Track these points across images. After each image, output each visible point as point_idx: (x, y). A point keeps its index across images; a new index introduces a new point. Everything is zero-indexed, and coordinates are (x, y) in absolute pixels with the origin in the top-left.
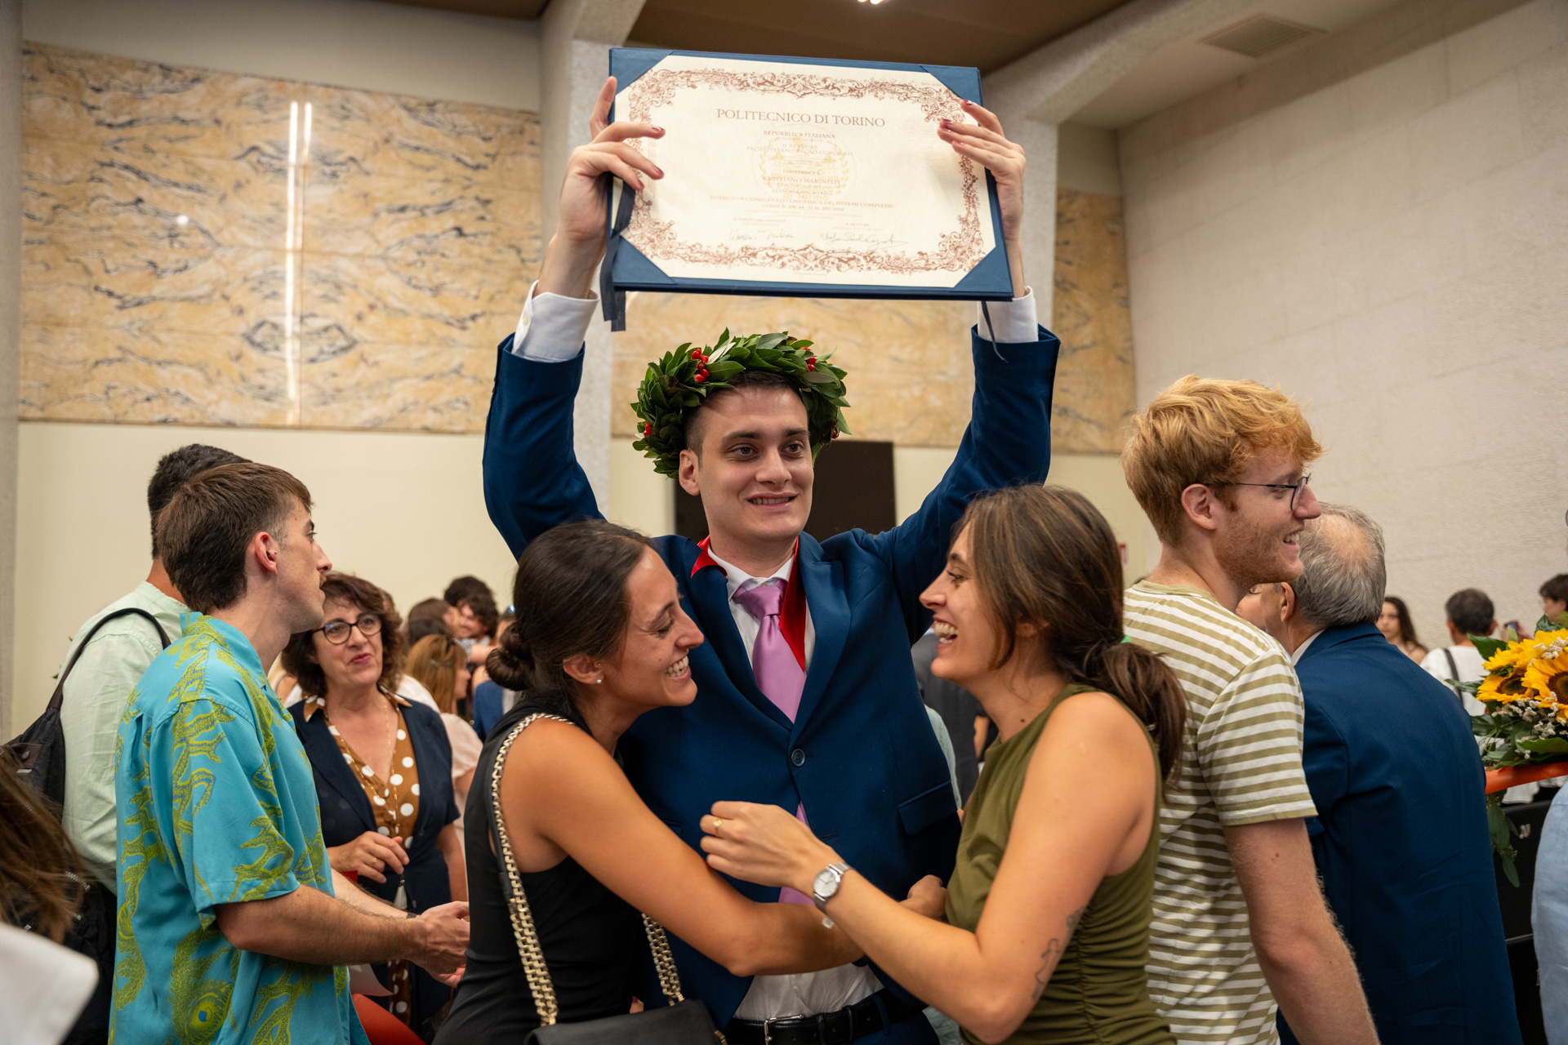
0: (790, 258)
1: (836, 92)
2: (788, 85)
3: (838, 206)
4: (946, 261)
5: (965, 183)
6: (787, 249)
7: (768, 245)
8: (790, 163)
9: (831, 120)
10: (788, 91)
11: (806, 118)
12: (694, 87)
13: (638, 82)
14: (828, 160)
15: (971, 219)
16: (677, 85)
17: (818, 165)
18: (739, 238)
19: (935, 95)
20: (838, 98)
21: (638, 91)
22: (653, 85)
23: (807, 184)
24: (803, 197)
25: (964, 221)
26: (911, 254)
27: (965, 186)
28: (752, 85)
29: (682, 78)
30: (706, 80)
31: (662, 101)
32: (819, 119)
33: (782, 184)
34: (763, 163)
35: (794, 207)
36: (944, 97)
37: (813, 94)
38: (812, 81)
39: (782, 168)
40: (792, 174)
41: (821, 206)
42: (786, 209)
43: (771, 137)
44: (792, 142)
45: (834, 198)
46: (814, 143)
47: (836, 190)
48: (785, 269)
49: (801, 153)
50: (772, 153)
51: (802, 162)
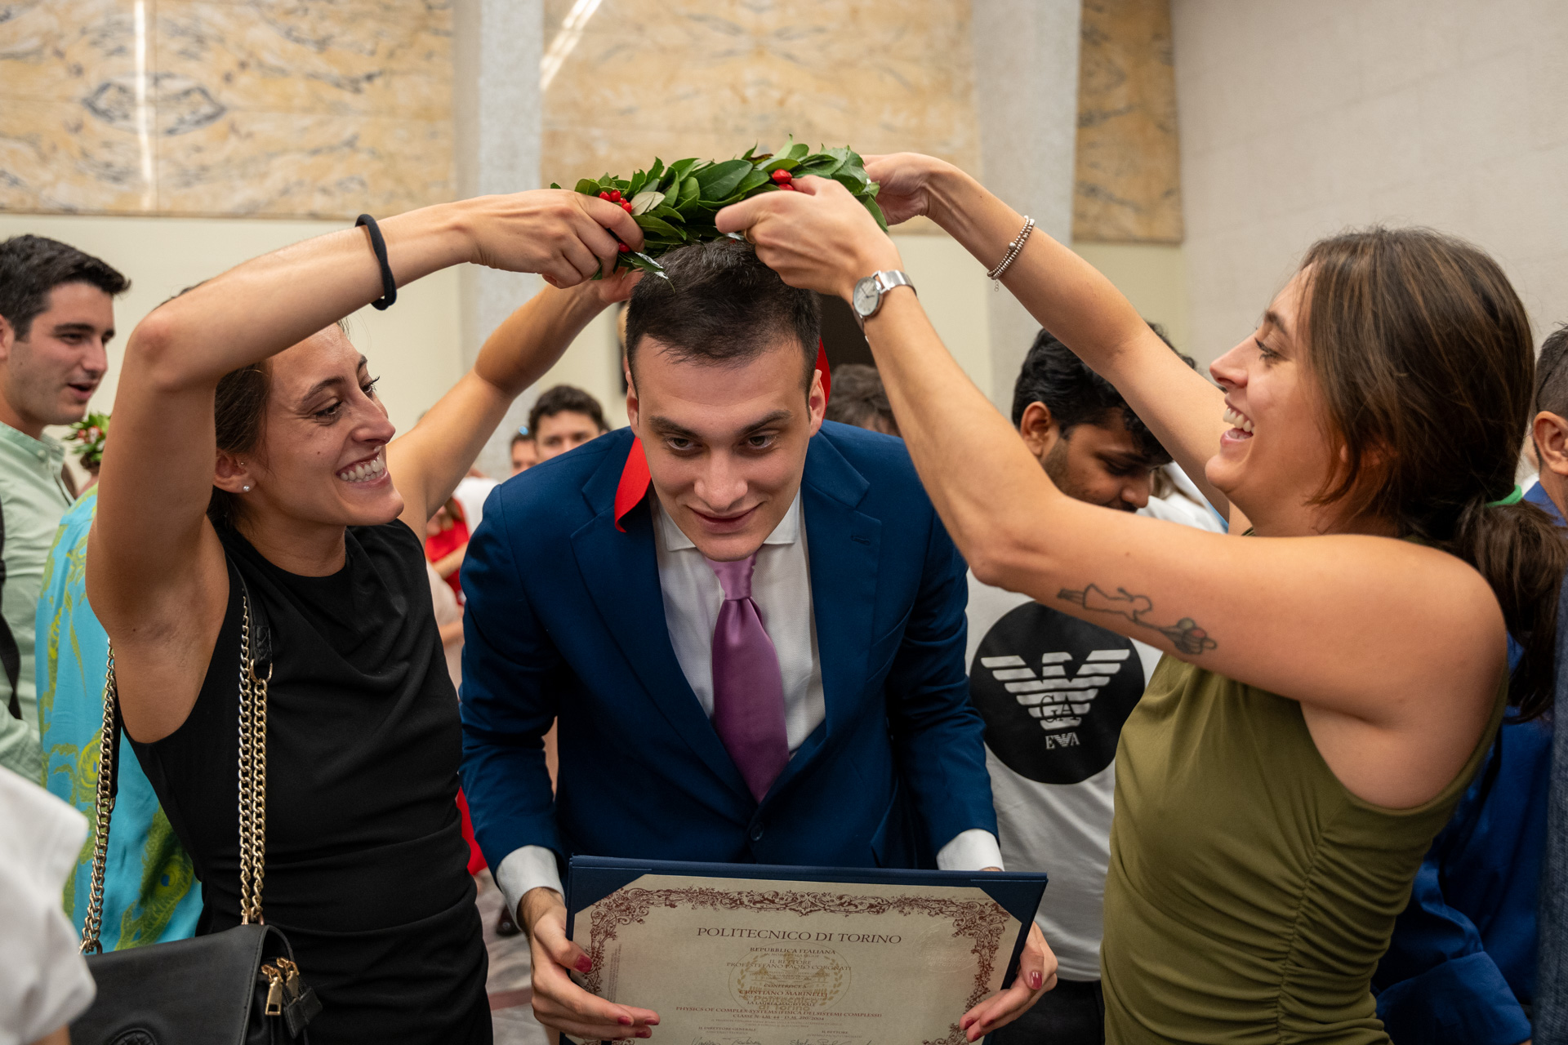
1: (852, 908)
2: (794, 903)
3: (819, 1016)
5: (973, 994)
8: (774, 978)
9: (836, 938)
10: (791, 909)
11: (805, 936)
12: (672, 906)
13: (605, 901)
14: (821, 974)
16: (653, 904)
17: (807, 979)
19: (979, 908)
20: (853, 916)
21: (603, 910)
22: (621, 904)
23: (789, 997)
24: (781, 1008)
27: (972, 997)
28: (746, 903)
29: (660, 897)
30: (690, 900)
31: (631, 920)
32: (822, 937)
33: (760, 997)
34: (744, 977)
35: (768, 1017)
36: (990, 908)
37: (822, 911)
38: (824, 899)
39: (764, 983)
40: (774, 989)
41: (798, 1016)
42: (761, 1019)
43: (759, 953)
44: (782, 958)
45: (816, 1009)
46: (807, 959)
47: (821, 1002)
49: (790, 969)
50: (755, 969)
51: (788, 977)
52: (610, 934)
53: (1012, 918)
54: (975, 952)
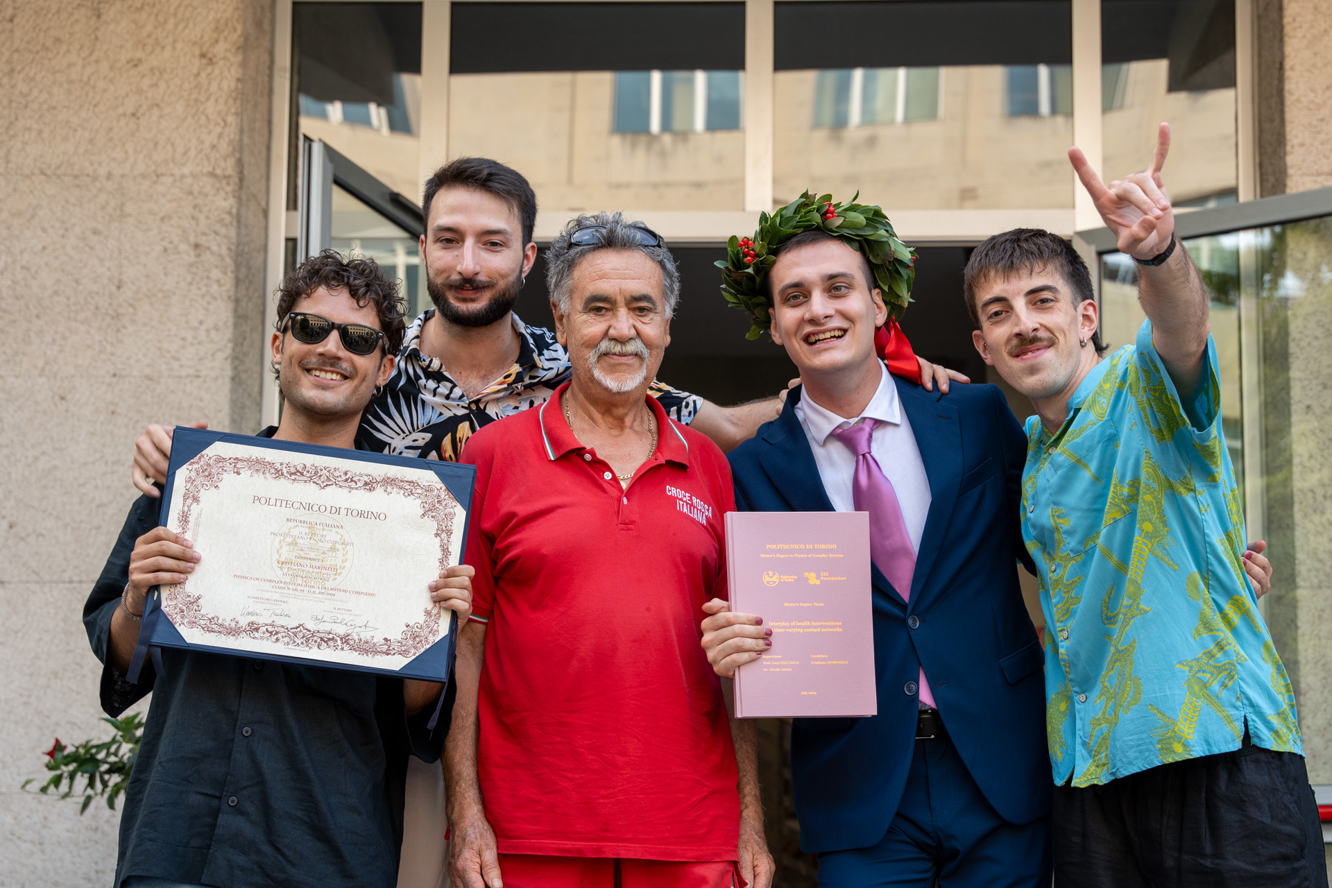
0: (283, 634)
1: (353, 484)
2: (316, 476)
3: (331, 592)
4: (403, 648)
6: (283, 627)
7: (270, 622)
8: (302, 550)
9: (343, 512)
10: (314, 482)
11: (323, 509)
12: (238, 473)
14: (333, 549)
16: (226, 470)
17: (324, 553)
18: (248, 614)
19: (436, 492)
20: (354, 491)
23: (311, 570)
24: (305, 582)
25: (428, 614)
26: (378, 639)
28: (285, 474)
29: (231, 464)
30: (249, 468)
31: (211, 485)
32: (334, 510)
33: (291, 569)
34: (281, 547)
35: (296, 590)
36: (443, 494)
37: (334, 486)
38: (335, 473)
39: (295, 554)
40: (301, 560)
41: (317, 591)
42: (291, 592)
43: (292, 524)
44: (307, 531)
45: (329, 584)
46: (325, 533)
47: (333, 577)
48: (278, 644)
49: (312, 542)
50: (289, 540)
51: (311, 549)
52: (196, 499)
53: (459, 505)
54: (437, 535)
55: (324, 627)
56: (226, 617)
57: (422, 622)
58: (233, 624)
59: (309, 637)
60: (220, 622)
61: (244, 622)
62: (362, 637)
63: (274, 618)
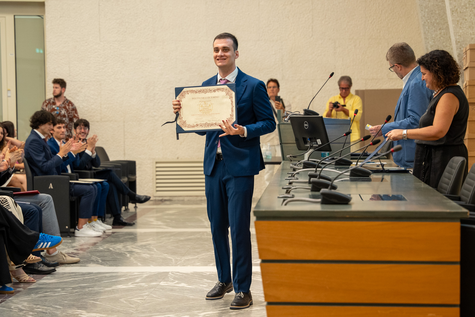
0: (203, 125)
1: (211, 91)
2: (203, 91)
3: (211, 115)
7: (200, 123)
9: (210, 97)
10: (203, 93)
11: (206, 98)
12: (189, 93)
13: (180, 94)
14: (210, 106)
15: (232, 115)
17: (208, 107)
18: (196, 122)
20: (212, 93)
21: (179, 96)
22: (182, 94)
23: (206, 111)
24: (206, 114)
25: (231, 115)
27: (232, 108)
28: (198, 92)
29: (186, 92)
31: (184, 97)
32: (208, 98)
33: (202, 111)
34: (199, 107)
36: (229, 90)
37: (208, 93)
39: (202, 108)
40: (204, 109)
41: (208, 115)
42: (203, 116)
43: (201, 102)
44: (204, 103)
45: (210, 113)
46: (207, 103)
47: (211, 111)
48: (203, 127)
49: (205, 105)
50: (201, 106)
51: (205, 107)
53: (233, 91)
54: (230, 98)
55: (211, 122)
56: (191, 124)
57: (230, 117)
58: (193, 125)
59: (209, 125)
60: (190, 125)
61: (195, 124)
62: (219, 123)
63: (201, 122)
